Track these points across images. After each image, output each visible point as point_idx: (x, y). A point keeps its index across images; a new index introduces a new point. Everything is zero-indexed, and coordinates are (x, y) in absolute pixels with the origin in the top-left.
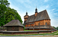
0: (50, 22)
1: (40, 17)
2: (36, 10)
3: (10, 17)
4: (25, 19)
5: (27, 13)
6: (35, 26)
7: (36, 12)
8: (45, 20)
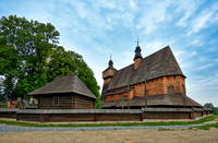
0: (184, 86)
1: (149, 70)
2: (138, 50)
3: (61, 73)
4: (105, 79)
5: (111, 63)
6: (134, 97)
7: (138, 56)
8: (168, 77)
